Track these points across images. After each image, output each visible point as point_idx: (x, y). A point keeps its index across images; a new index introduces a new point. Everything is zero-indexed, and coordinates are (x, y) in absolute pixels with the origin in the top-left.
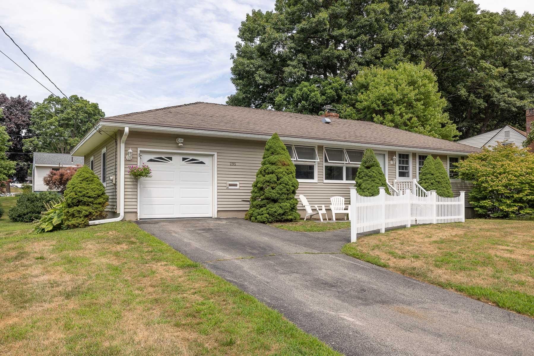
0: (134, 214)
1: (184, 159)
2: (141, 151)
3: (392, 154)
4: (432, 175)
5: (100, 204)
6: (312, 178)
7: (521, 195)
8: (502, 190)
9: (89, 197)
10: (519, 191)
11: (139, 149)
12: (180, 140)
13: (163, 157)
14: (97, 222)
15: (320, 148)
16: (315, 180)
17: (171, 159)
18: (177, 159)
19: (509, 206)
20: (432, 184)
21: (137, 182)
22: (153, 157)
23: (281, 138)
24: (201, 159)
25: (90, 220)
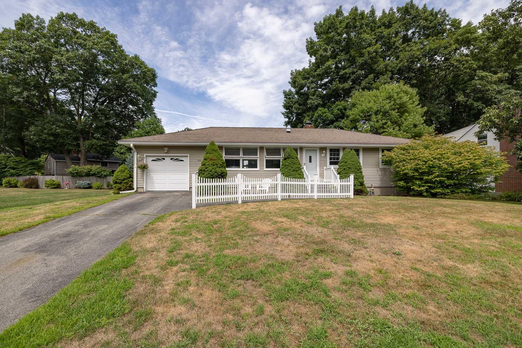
0: (143, 189)
1: (171, 159)
2: (146, 156)
3: (322, 149)
4: (346, 163)
5: (125, 183)
6: (256, 167)
7: (430, 177)
8: (411, 173)
9: (120, 180)
10: (429, 173)
11: (145, 155)
12: (166, 149)
13: (160, 158)
14: (123, 192)
15: (262, 148)
16: (258, 169)
17: (164, 159)
18: (168, 159)
19: (420, 186)
20: (344, 169)
21: (144, 172)
22: (154, 158)
23: (216, 144)
24: (181, 159)
25: (121, 191)
